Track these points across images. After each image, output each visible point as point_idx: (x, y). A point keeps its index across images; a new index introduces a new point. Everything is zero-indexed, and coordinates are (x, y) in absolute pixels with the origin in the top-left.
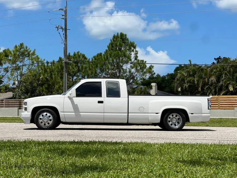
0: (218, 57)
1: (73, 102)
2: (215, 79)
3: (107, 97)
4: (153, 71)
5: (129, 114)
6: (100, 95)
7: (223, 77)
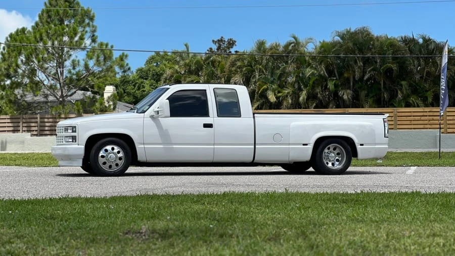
0: (219, 38)
1: (159, 126)
2: (241, 81)
3: (218, 116)
4: (127, 65)
5: (257, 146)
6: (205, 113)
7: (255, 76)
